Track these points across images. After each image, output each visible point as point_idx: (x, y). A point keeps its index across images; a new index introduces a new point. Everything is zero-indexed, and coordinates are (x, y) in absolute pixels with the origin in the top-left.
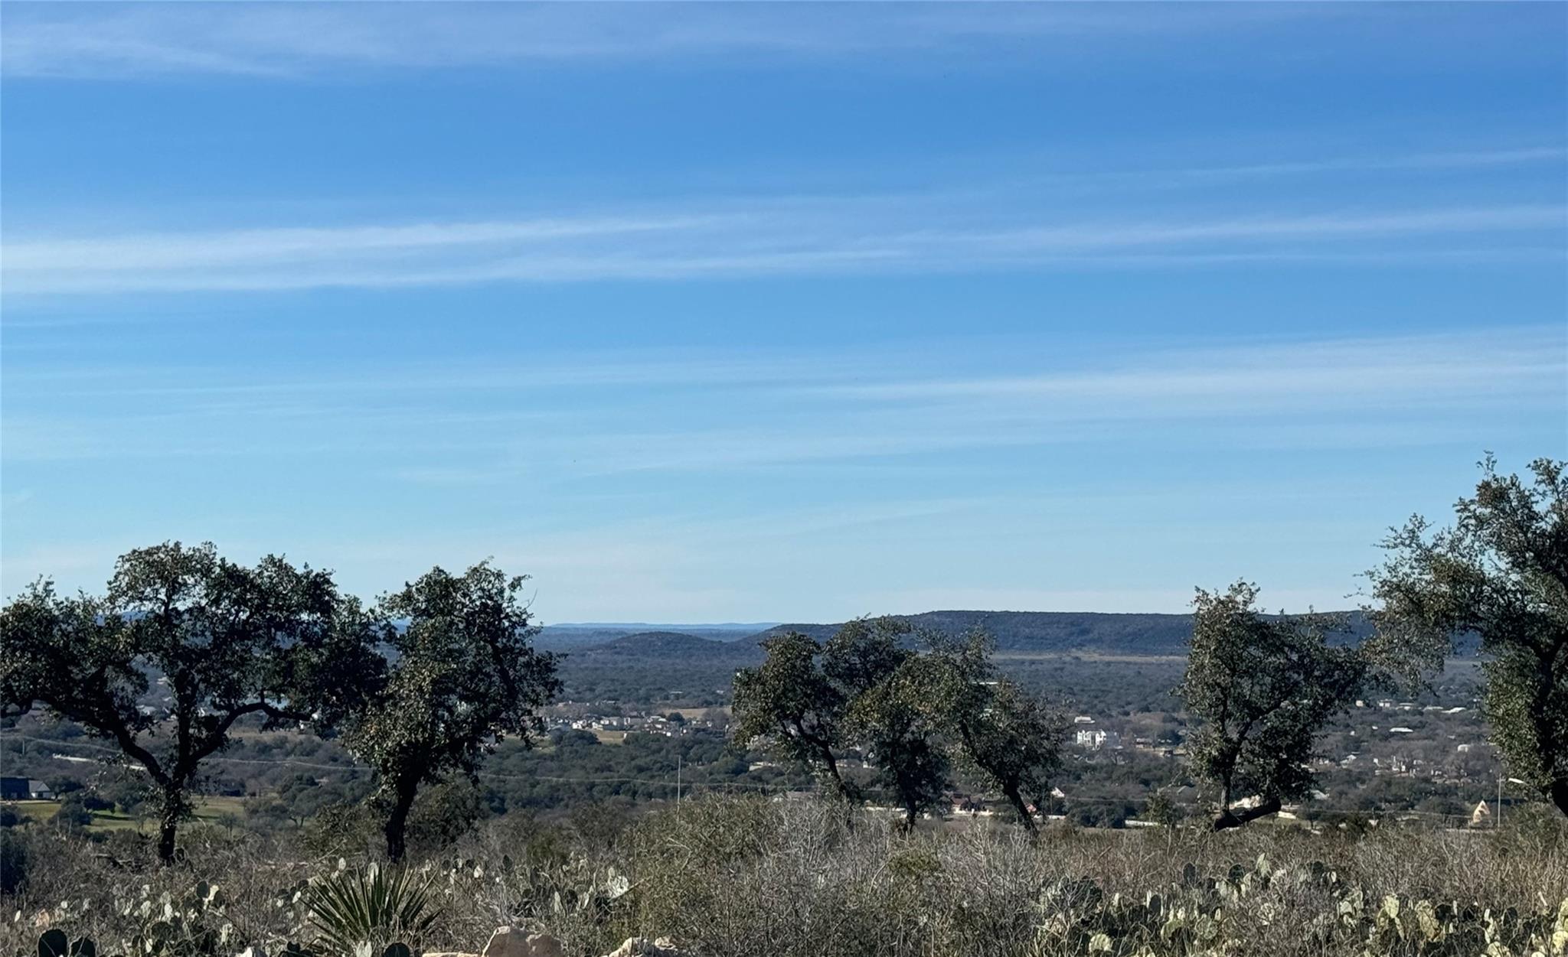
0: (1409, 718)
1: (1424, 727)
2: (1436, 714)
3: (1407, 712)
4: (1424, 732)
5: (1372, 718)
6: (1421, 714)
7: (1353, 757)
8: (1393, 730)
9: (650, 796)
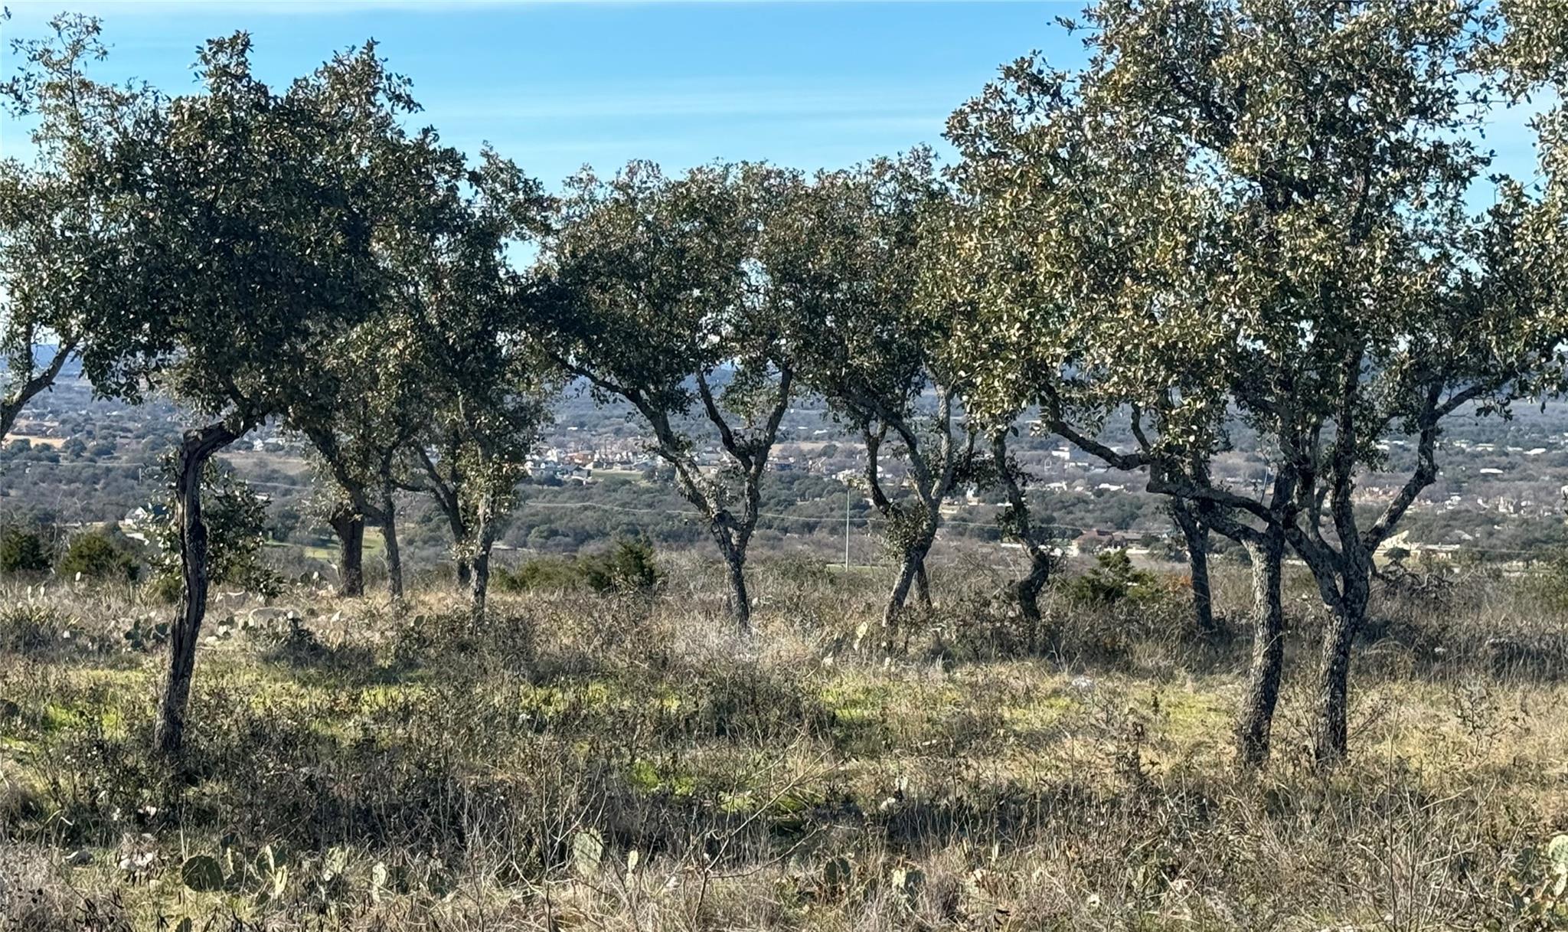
0: (1496, 459)
1: (1513, 468)
2: (1521, 454)
3: (1492, 453)
4: (1515, 473)
5: (1460, 458)
6: (1507, 454)
7: (1458, 498)
8: (1483, 471)
9: (786, 530)
